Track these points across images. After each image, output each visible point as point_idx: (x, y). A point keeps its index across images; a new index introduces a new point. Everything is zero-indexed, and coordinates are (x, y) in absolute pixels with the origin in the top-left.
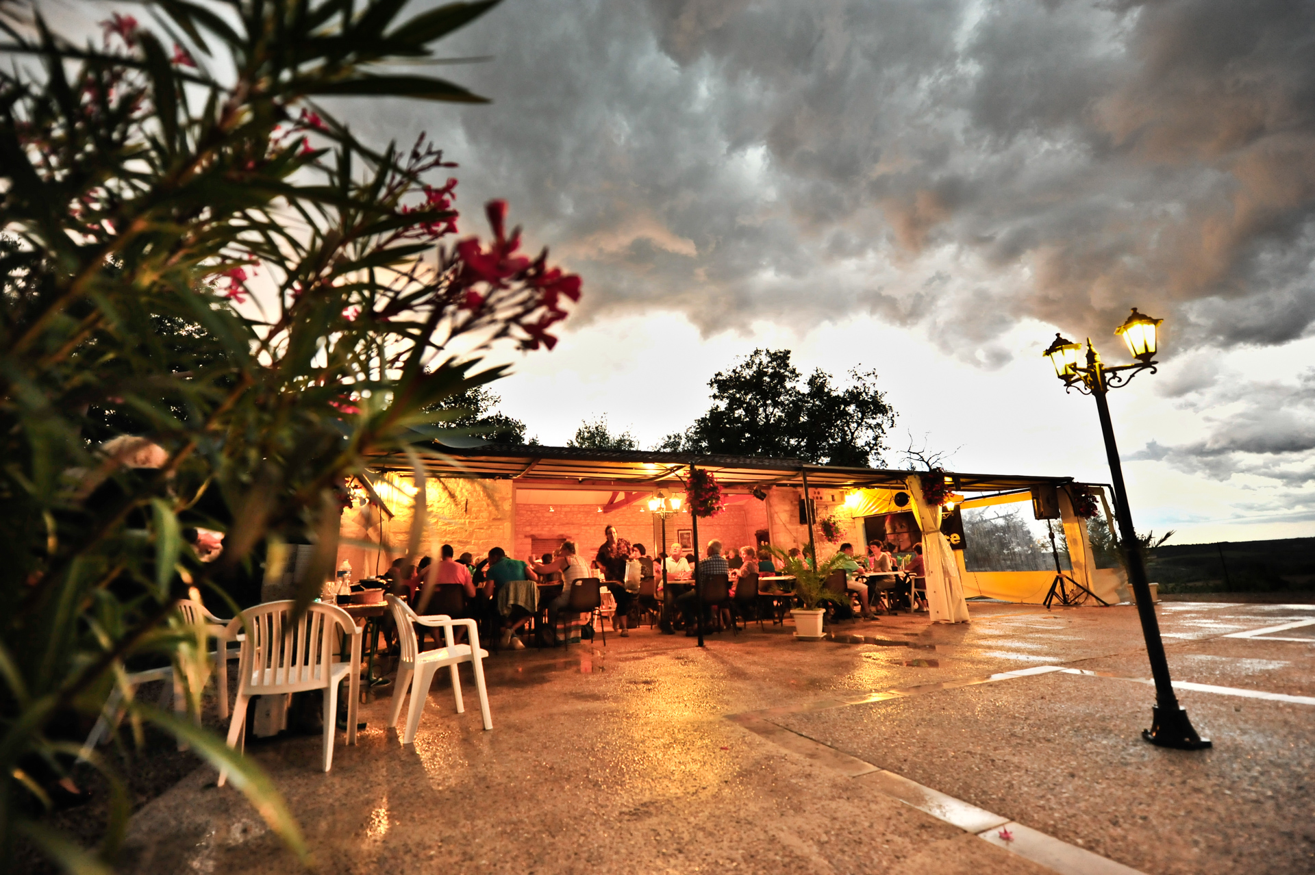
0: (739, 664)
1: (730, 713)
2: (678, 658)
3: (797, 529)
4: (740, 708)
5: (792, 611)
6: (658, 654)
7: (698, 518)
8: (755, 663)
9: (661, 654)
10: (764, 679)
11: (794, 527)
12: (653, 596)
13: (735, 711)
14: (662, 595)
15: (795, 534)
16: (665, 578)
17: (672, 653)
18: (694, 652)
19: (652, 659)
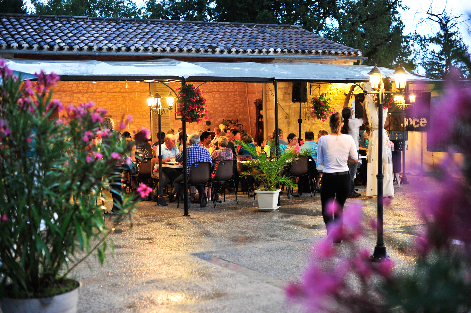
0: (210, 229)
1: (194, 253)
2: (169, 224)
3: (290, 106)
4: (200, 250)
5: (256, 191)
6: (155, 222)
7: (187, 123)
8: (220, 228)
9: (157, 222)
10: (221, 236)
11: (288, 104)
12: (150, 174)
13: (197, 251)
14: (158, 175)
15: (287, 111)
16: (160, 163)
17: (166, 221)
18: (182, 220)
19: (151, 225)
